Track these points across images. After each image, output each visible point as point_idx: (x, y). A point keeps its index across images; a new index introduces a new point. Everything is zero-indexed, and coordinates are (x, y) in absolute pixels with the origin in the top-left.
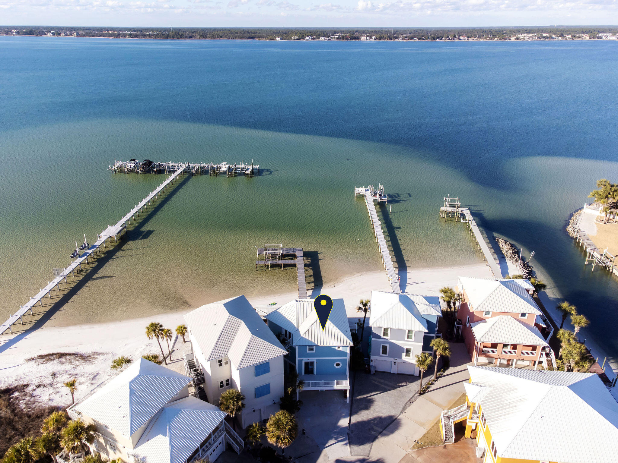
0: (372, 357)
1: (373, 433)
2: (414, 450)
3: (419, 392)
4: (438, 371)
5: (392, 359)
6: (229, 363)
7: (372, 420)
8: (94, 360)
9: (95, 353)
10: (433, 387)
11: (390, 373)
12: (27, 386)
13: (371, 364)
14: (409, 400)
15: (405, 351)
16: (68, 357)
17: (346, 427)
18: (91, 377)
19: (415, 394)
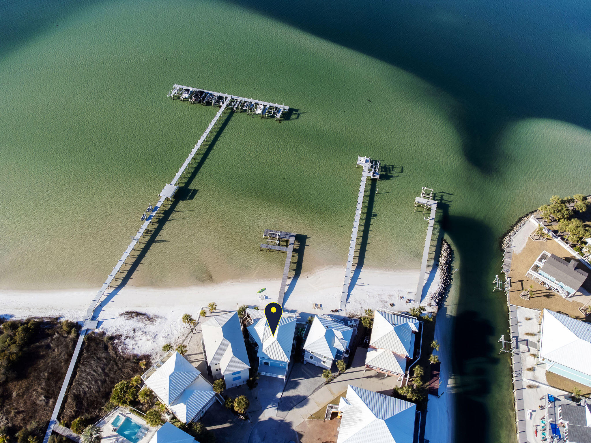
2: (308, 420)
3: (326, 383)
5: (315, 362)
7: (294, 396)
10: (335, 380)
11: (314, 365)
12: (121, 336)
13: (305, 359)
14: (318, 387)
15: (323, 361)
16: (141, 317)
17: (279, 399)
19: (323, 384)
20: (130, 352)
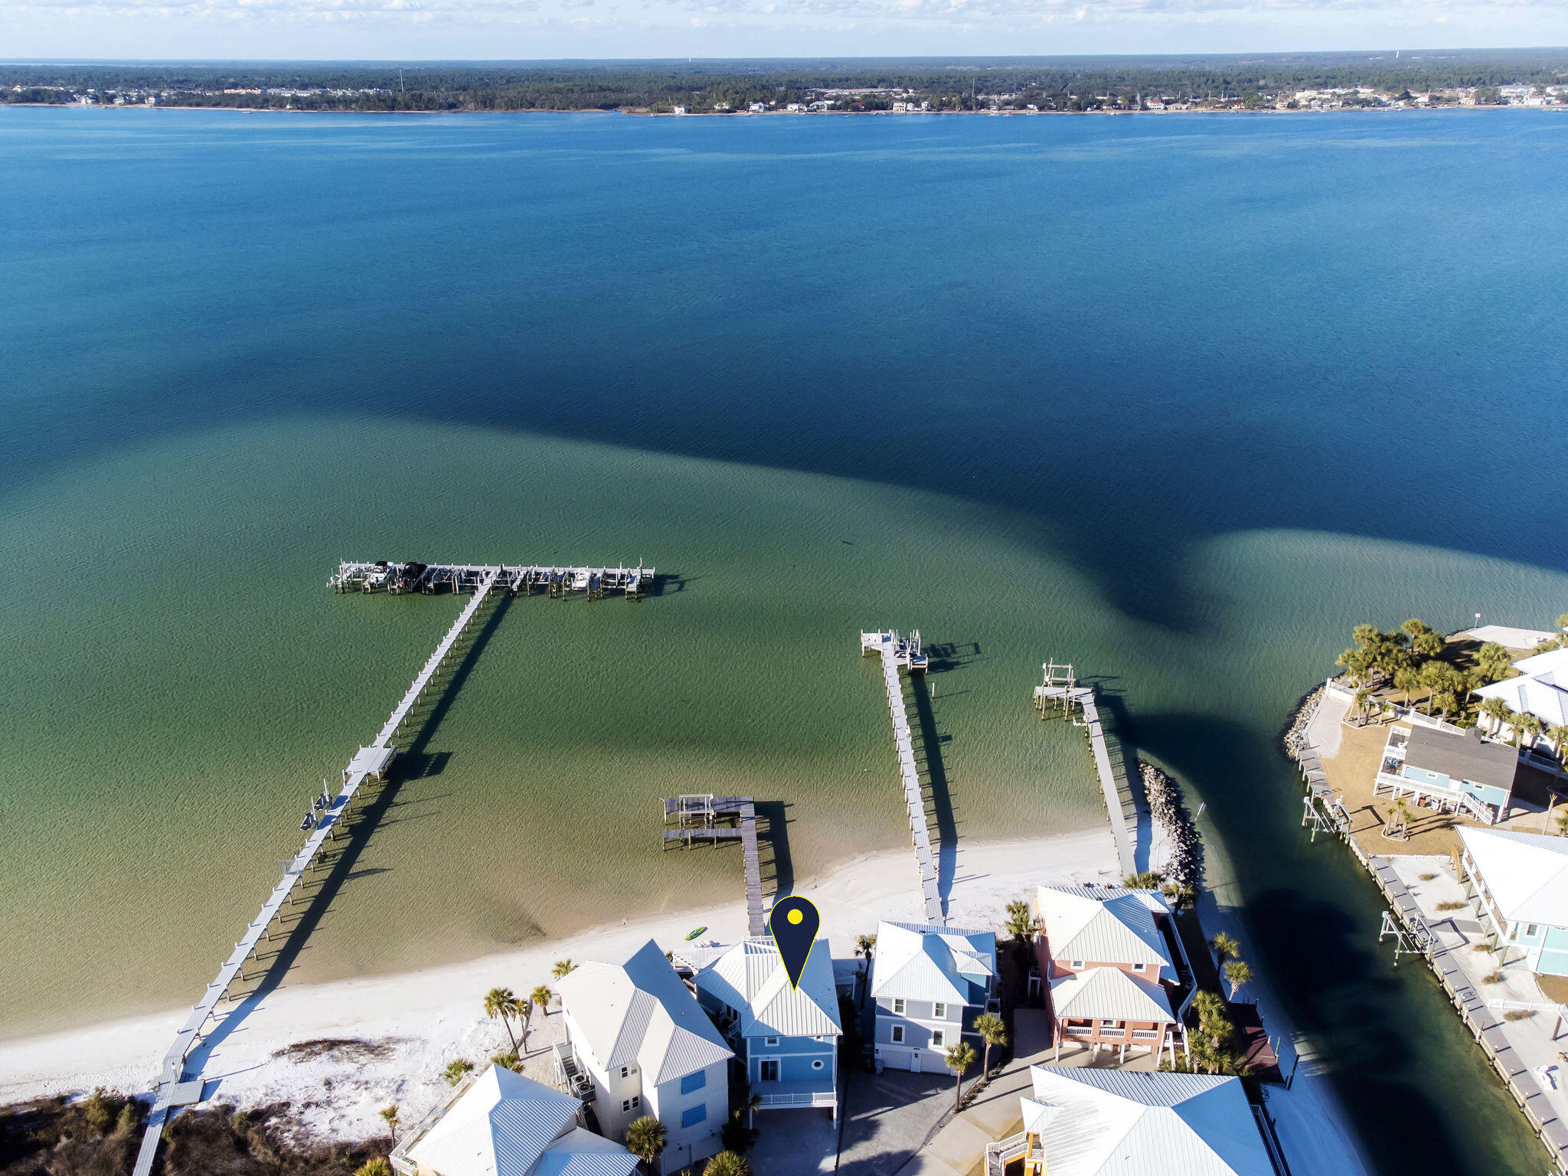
0: (877, 1046)
3: (956, 1107)
4: (989, 1069)
5: (911, 1050)
6: (638, 1071)
7: (874, 1159)
8: (390, 1054)
9: (389, 1040)
10: (981, 1097)
11: (908, 1071)
12: (287, 1105)
13: (876, 1056)
14: (939, 1122)
15: (933, 1035)
16: (344, 1048)
17: (832, 1172)
18: (395, 1087)
19: (949, 1111)
20: (325, 1141)
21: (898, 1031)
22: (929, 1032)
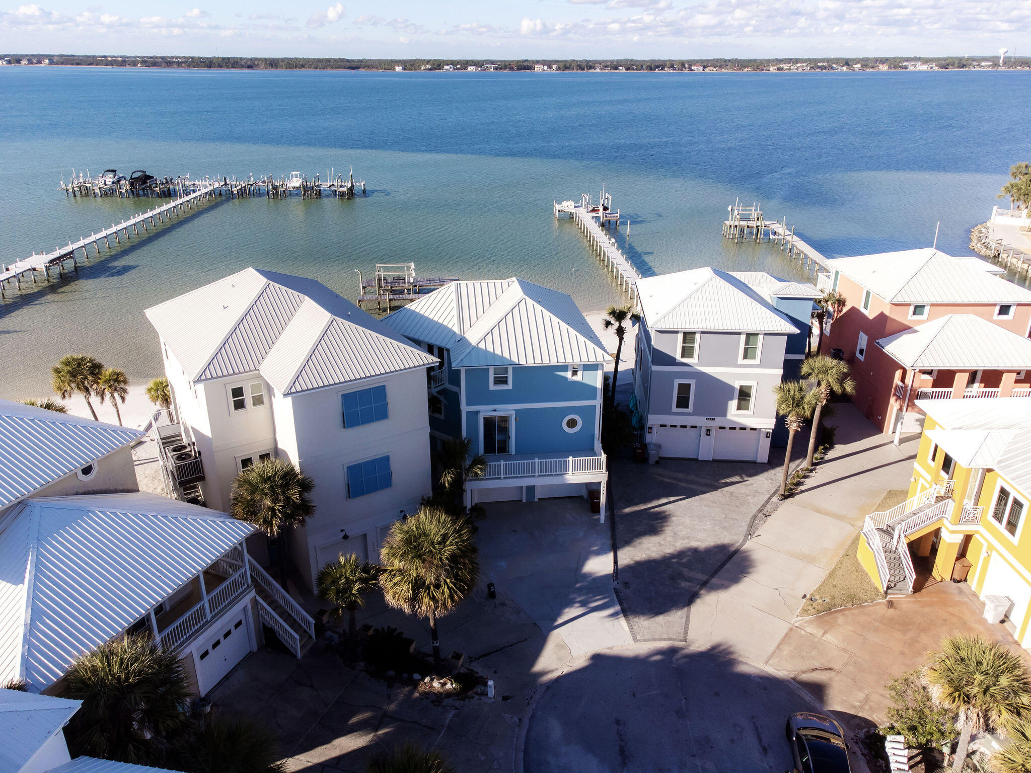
0: (651, 419)
1: (684, 584)
2: (807, 618)
3: (781, 491)
4: (815, 450)
5: (700, 421)
6: (266, 399)
7: (673, 556)
10: (809, 483)
11: (696, 460)
13: (649, 438)
15: (737, 394)
17: (606, 576)
19: (770, 498)
21: (684, 389)
22: (732, 388)
